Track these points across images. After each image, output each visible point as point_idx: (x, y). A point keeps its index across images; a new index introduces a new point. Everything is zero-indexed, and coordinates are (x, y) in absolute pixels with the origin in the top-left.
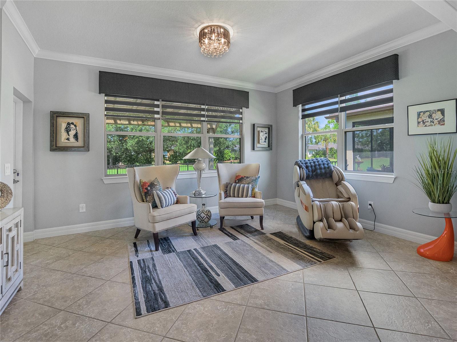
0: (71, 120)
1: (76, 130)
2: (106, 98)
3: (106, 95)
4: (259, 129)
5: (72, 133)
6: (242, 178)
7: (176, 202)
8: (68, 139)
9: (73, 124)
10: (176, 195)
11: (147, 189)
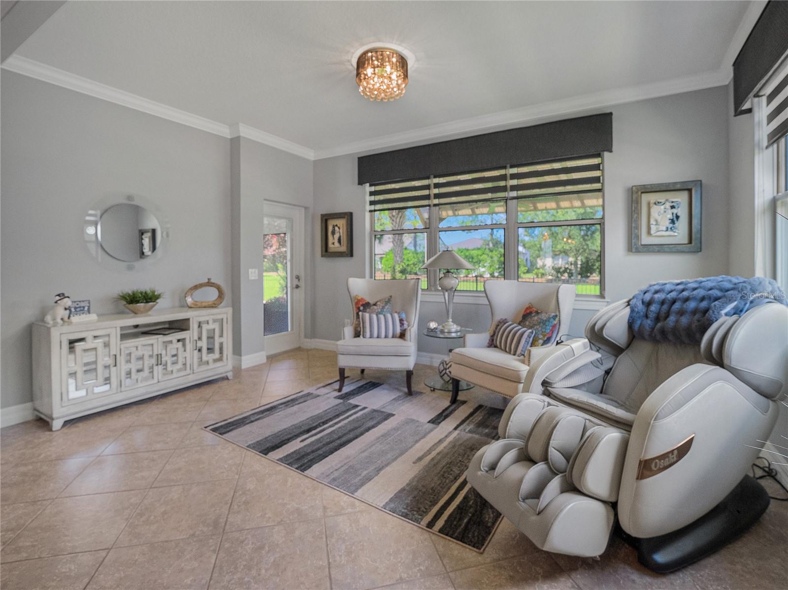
0: (335, 222)
1: (340, 233)
2: (373, 189)
3: (371, 185)
4: (648, 197)
5: (337, 236)
8: (333, 244)
9: (337, 225)
10: (402, 324)
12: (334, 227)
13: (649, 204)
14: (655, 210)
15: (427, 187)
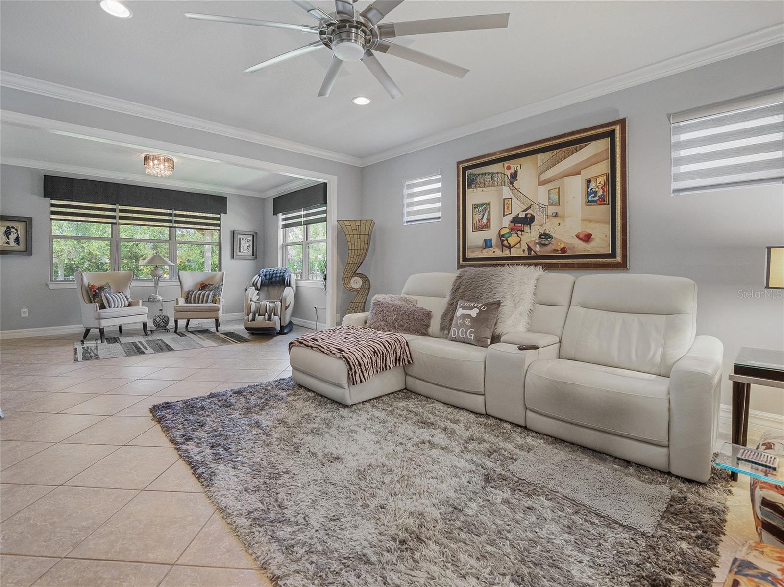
0: (10, 224)
1: (18, 234)
3: (52, 199)
4: (239, 236)
5: (13, 237)
6: (206, 285)
7: (127, 305)
8: (8, 243)
9: (13, 227)
10: (128, 299)
11: (95, 291)
12: (8, 227)
13: (240, 239)
14: (243, 242)
15: (114, 210)
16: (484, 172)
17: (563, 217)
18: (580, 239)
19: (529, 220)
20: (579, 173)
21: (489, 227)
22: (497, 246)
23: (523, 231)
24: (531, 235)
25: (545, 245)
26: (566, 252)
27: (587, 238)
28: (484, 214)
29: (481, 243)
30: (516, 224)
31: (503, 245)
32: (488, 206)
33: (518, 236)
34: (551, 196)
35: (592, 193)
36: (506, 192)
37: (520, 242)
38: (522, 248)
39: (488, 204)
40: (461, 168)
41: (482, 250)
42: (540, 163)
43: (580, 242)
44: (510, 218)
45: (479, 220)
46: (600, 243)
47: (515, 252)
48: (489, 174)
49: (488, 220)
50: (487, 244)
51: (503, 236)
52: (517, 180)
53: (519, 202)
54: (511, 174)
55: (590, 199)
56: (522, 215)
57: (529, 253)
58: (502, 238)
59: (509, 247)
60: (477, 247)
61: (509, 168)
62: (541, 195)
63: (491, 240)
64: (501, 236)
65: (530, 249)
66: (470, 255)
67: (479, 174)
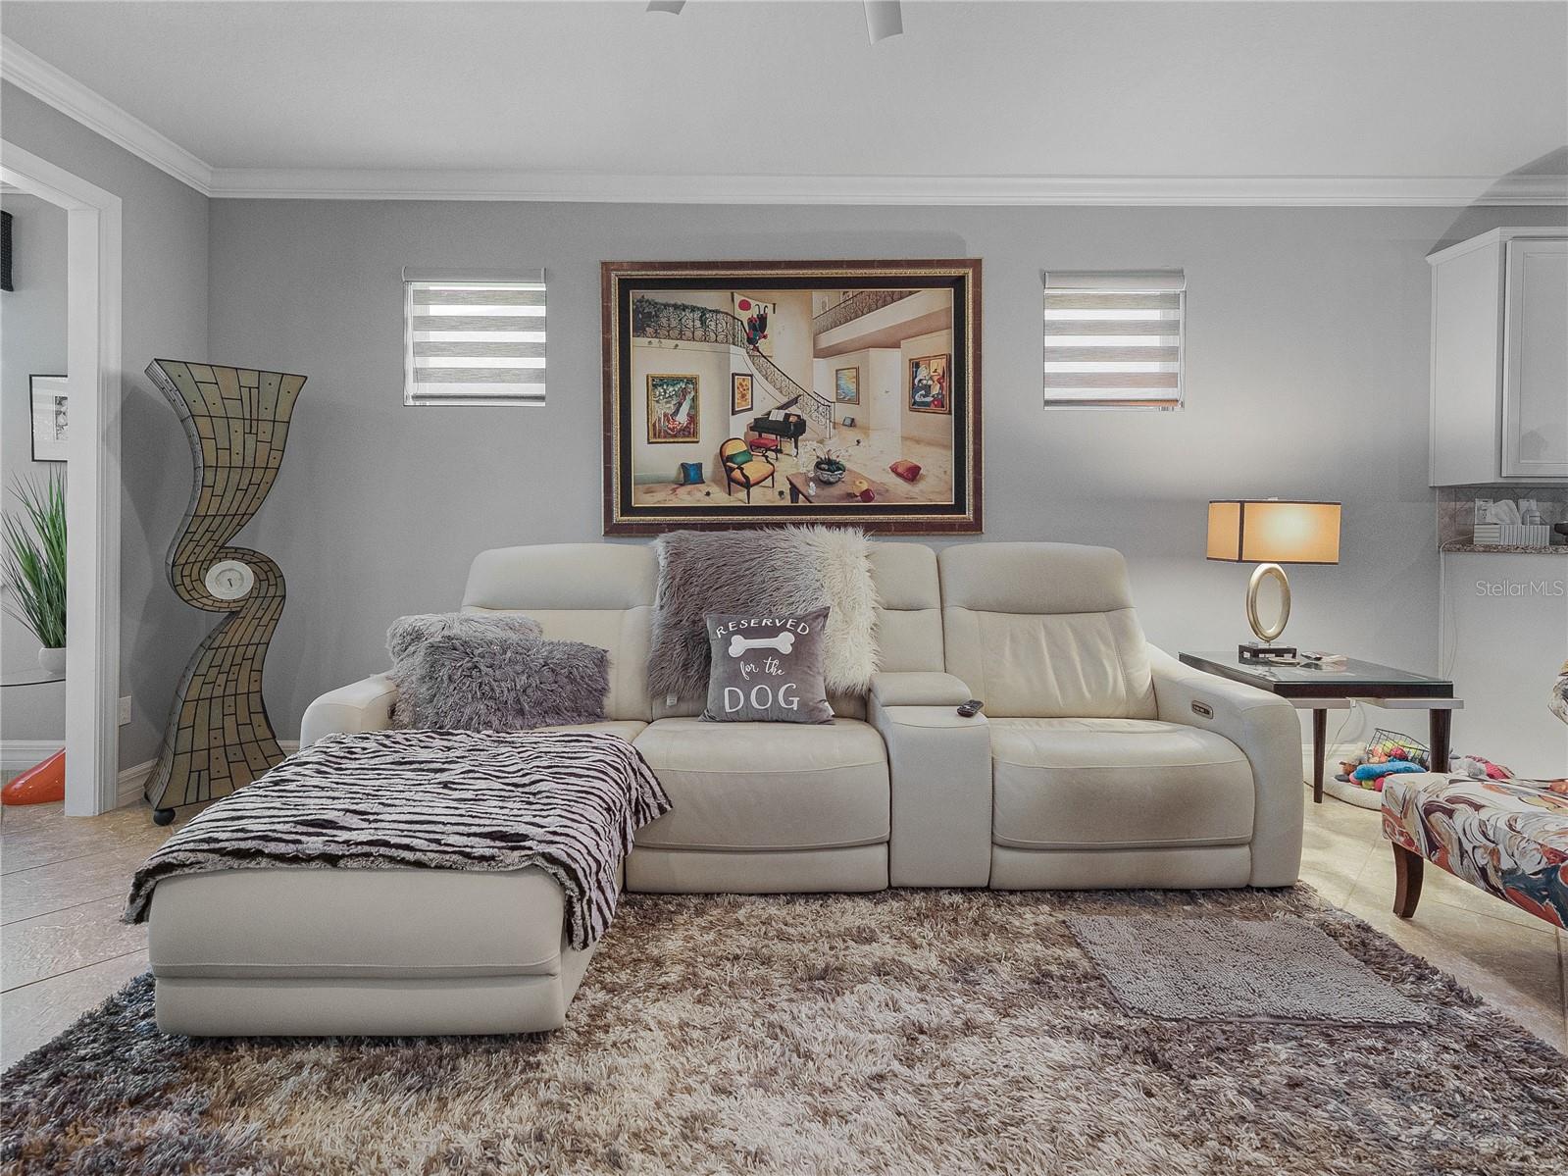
16: (679, 303)
17: (866, 430)
18: (899, 475)
19: (793, 429)
20: (896, 345)
21: (695, 434)
22: (716, 481)
23: (778, 451)
24: (797, 461)
25: (829, 483)
26: (871, 499)
27: (912, 474)
28: (680, 404)
29: (672, 471)
30: (763, 435)
31: (731, 480)
32: (691, 386)
33: (768, 462)
34: (842, 382)
35: (922, 389)
36: (739, 359)
37: (772, 474)
38: (778, 487)
39: (692, 381)
40: (614, 281)
41: (674, 490)
42: (817, 310)
43: (899, 481)
44: (748, 418)
45: (665, 415)
46: (936, 486)
47: (759, 497)
48: (693, 309)
49: (693, 418)
50: (690, 474)
51: (731, 458)
52: (765, 337)
53: (770, 388)
54: (750, 321)
55: (917, 399)
56: (778, 416)
57: (794, 498)
58: (728, 464)
59: (747, 485)
60: (661, 482)
61: (745, 306)
62: (821, 378)
63: (699, 466)
64: (725, 459)
65: (795, 491)
66: (640, 500)
67: (666, 306)
